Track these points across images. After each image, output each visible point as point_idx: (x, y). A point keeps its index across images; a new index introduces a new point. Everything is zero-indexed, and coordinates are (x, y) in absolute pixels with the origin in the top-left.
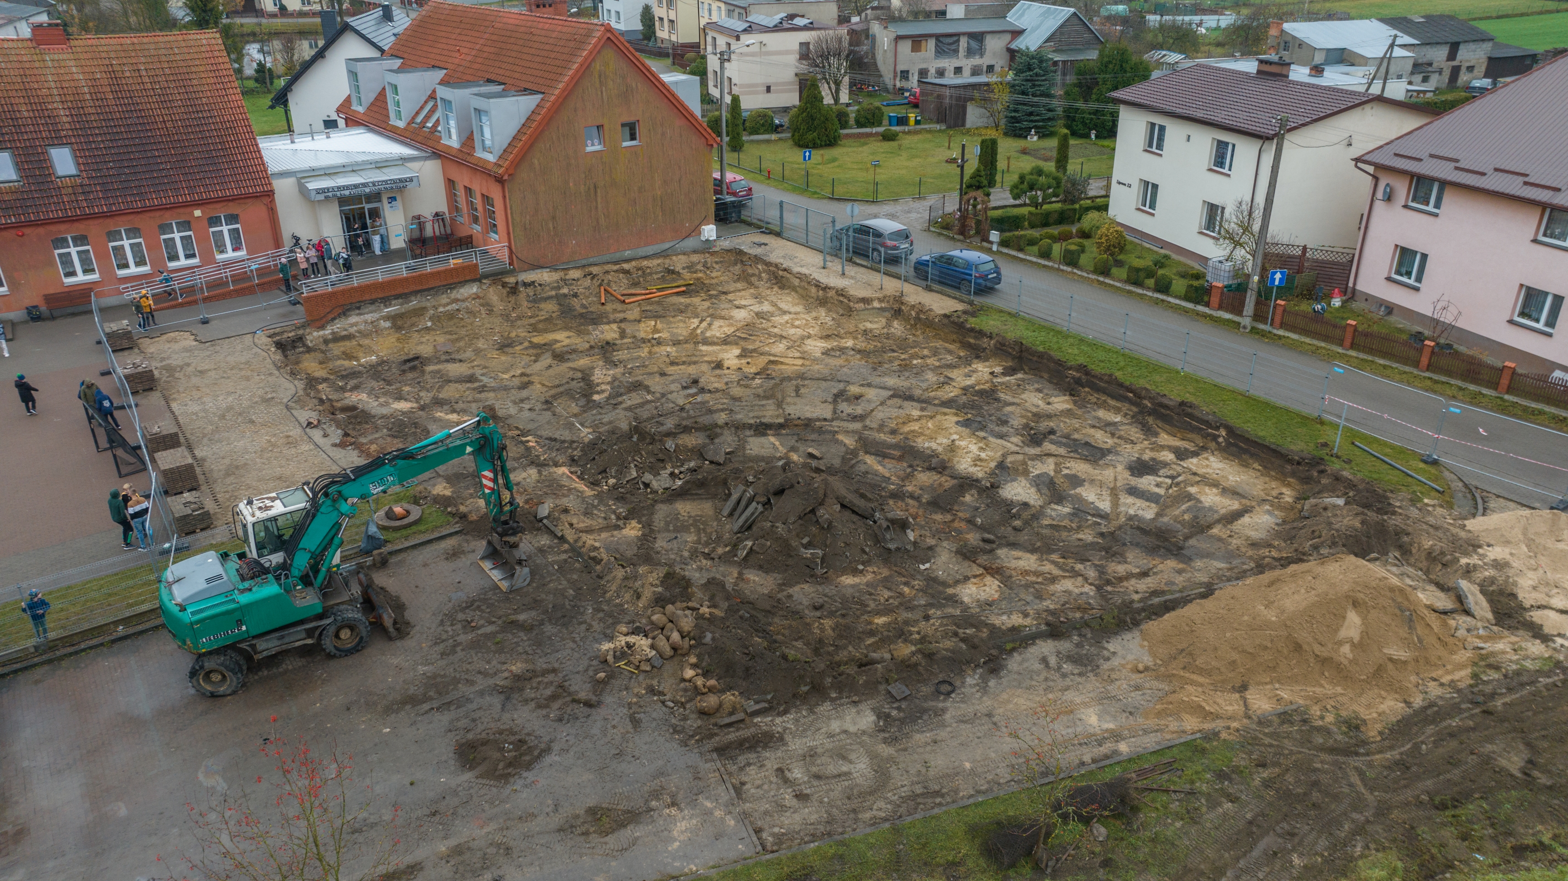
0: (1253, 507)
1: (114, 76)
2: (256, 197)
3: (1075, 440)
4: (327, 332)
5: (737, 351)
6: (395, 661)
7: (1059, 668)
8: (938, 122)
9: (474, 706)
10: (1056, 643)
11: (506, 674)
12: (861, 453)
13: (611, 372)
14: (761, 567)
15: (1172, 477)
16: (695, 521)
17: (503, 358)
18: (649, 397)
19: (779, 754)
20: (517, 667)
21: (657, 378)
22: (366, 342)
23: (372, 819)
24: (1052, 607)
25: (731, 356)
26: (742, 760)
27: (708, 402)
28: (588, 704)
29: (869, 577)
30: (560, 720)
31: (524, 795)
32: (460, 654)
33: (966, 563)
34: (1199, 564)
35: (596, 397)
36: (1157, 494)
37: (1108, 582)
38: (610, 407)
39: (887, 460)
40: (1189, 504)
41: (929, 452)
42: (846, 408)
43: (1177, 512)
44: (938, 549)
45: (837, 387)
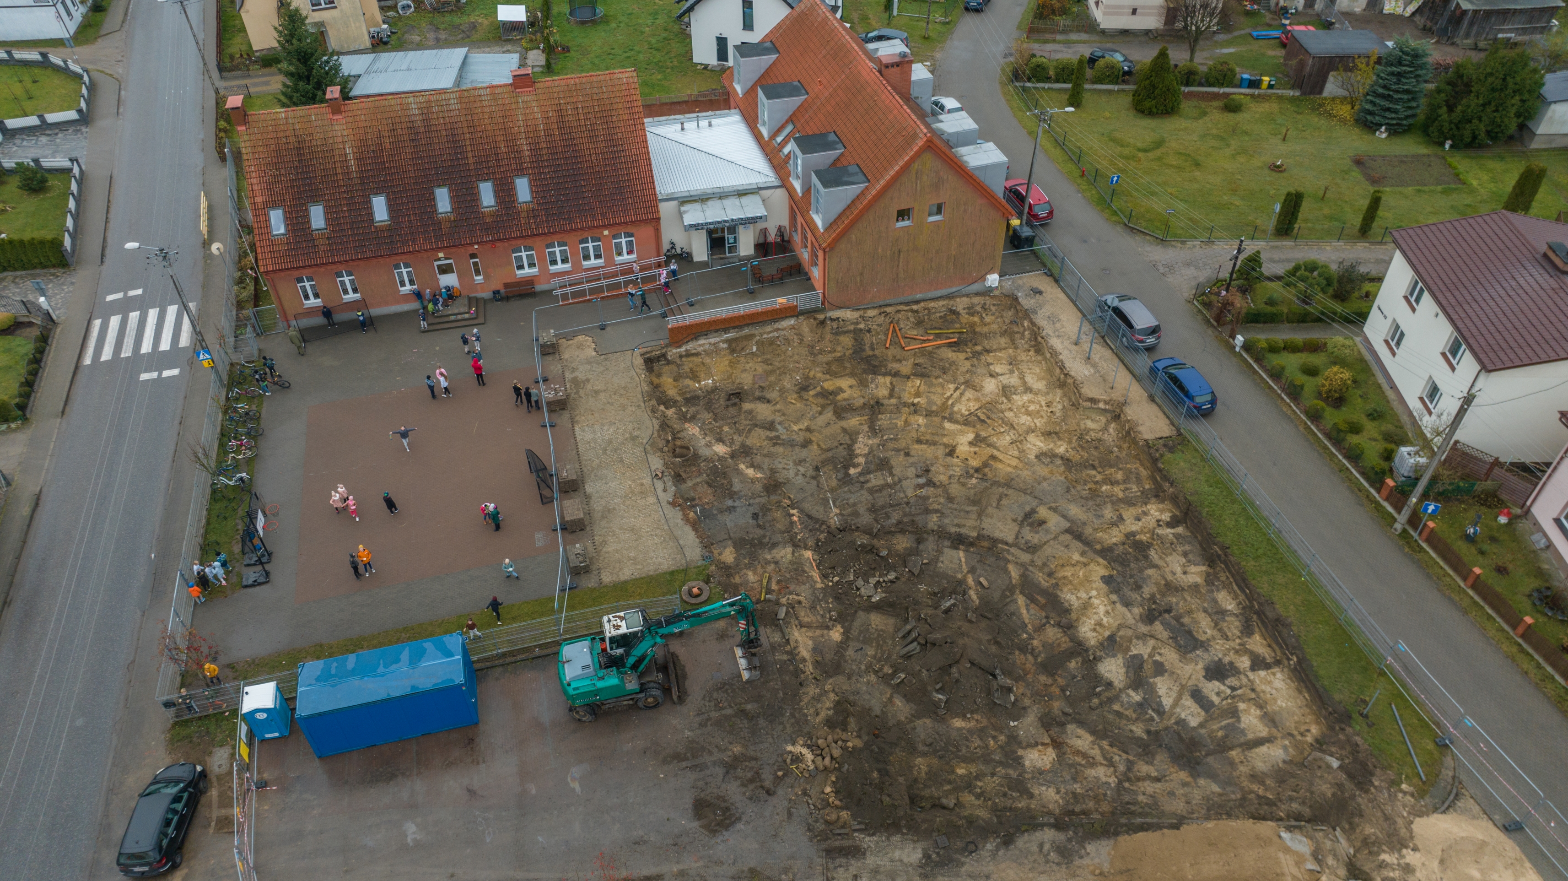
0: (1276, 738)
1: (560, 112)
2: (646, 221)
3: (1182, 625)
4: (683, 349)
5: (971, 436)
6: (674, 722)
7: (1048, 854)
8: (1293, 88)
9: (708, 772)
10: (1056, 833)
11: (730, 753)
12: (1018, 592)
13: (870, 442)
14: (905, 696)
15: (1233, 689)
16: (879, 635)
17: (798, 405)
18: (889, 480)
19: (859, 864)
20: (737, 749)
21: (901, 458)
22: (707, 360)
23: (646, 838)
24: (1079, 790)
25: (964, 440)
26: (838, 861)
27: (928, 498)
28: (769, 793)
29: (972, 724)
30: (750, 799)
31: (721, 847)
32: (709, 728)
33: (1042, 730)
34: (1202, 782)
35: (852, 471)
36: (1212, 702)
37: (1129, 780)
38: (858, 485)
39: (1032, 605)
40: (1230, 721)
41: (1066, 604)
42: (1028, 534)
43: (1215, 727)
44: (1029, 710)
45: (1029, 503)
